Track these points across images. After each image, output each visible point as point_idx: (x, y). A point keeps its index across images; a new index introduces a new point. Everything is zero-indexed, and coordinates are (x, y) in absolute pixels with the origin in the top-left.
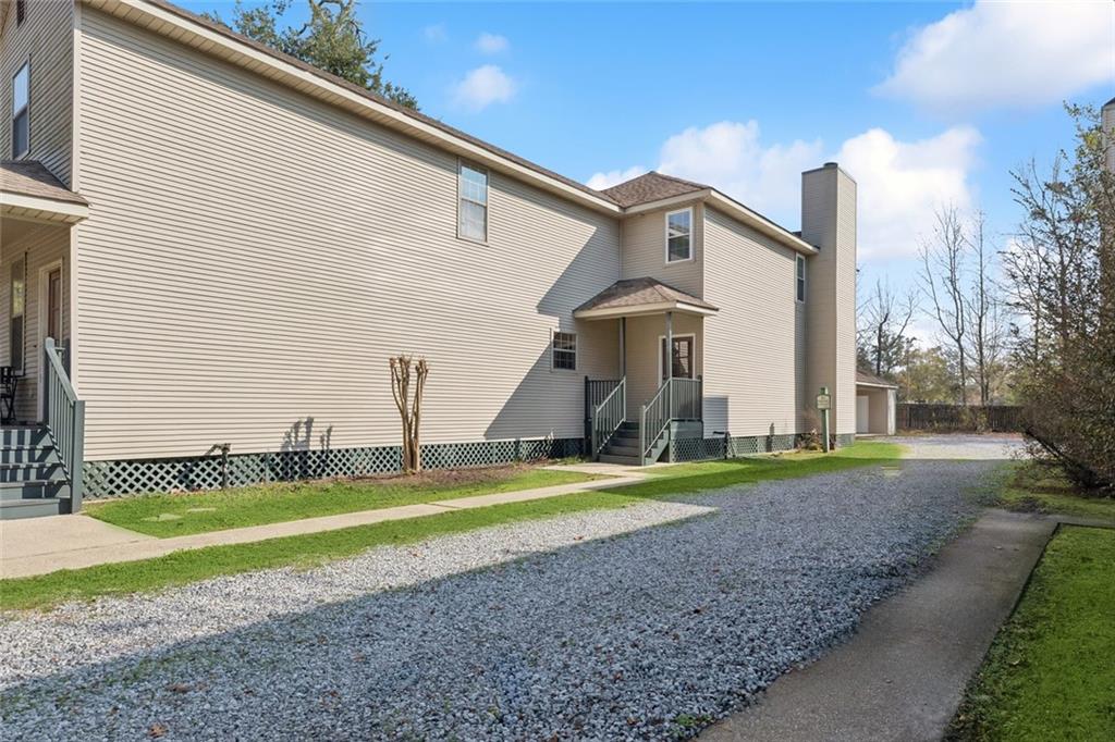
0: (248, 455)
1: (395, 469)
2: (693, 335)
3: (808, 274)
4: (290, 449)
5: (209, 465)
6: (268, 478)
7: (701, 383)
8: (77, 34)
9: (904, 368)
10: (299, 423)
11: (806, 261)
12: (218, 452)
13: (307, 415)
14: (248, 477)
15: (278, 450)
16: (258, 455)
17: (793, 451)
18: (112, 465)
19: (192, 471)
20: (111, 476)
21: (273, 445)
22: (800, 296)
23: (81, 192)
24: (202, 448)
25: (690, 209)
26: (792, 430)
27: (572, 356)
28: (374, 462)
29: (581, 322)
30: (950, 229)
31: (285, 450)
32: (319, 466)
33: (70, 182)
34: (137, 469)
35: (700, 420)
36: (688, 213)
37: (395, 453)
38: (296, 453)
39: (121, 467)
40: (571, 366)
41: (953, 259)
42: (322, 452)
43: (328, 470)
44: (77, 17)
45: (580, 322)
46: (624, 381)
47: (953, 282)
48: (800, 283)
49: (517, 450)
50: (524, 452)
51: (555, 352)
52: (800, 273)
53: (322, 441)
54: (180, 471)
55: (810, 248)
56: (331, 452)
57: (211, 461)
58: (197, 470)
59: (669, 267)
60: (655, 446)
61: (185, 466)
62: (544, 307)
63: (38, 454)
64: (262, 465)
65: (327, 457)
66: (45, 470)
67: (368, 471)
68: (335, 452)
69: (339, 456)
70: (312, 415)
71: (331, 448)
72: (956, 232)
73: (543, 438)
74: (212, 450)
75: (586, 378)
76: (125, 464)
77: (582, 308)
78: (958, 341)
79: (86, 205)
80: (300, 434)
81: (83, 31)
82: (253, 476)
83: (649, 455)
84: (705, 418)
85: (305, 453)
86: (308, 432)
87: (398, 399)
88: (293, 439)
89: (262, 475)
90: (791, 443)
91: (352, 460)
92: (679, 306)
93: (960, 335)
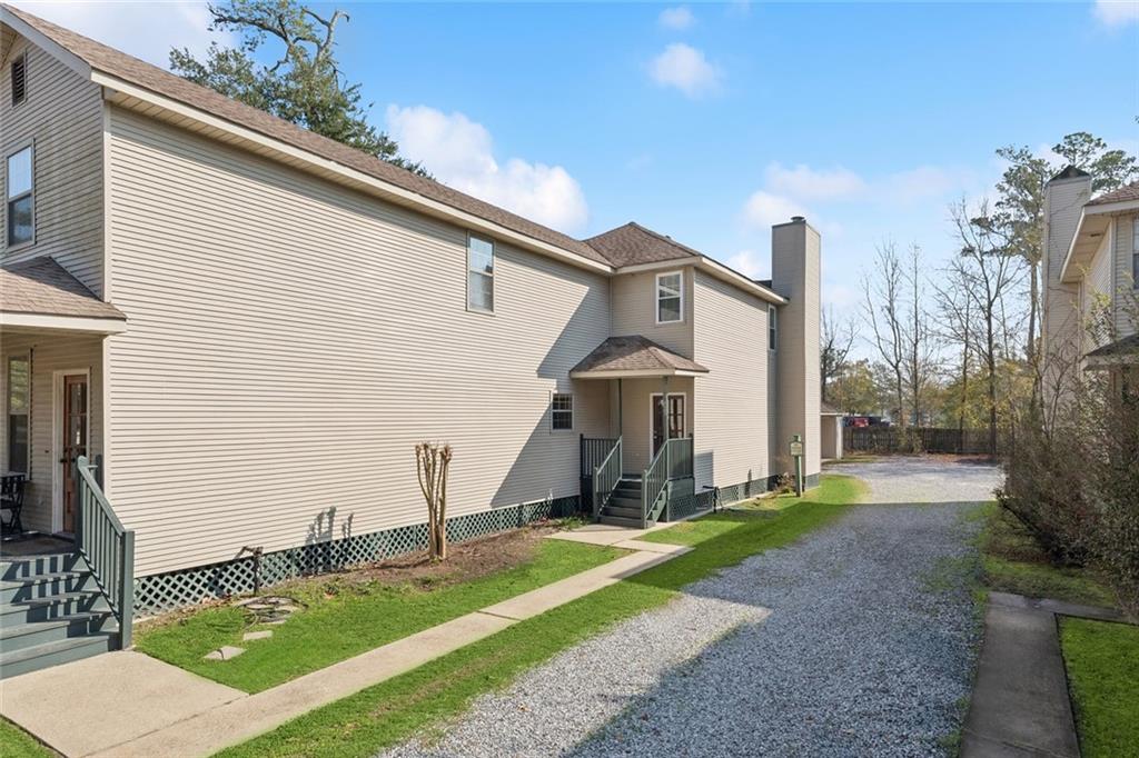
0: (275, 553)
1: (412, 549)
2: (684, 394)
3: (778, 323)
4: (314, 542)
5: (237, 568)
6: (294, 574)
7: (692, 441)
8: (107, 136)
9: (835, 379)
10: (322, 514)
11: (777, 311)
12: (247, 554)
13: (330, 505)
14: (275, 575)
15: (303, 544)
16: (284, 552)
17: (767, 494)
18: (144, 581)
19: (221, 576)
20: (144, 592)
21: (298, 540)
22: (772, 346)
23: (113, 301)
24: (231, 552)
25: (680, 273)
26: (766, 475)
27: (569, 415)
28: (393, 545)
29: (578, 384)
30: (889, 263)
31: (310, 543)
32: (342, 555)
33: (102, 290)
34: (168, 582)
35: (692, 477)
36: (678, 276)
37: (411, 532)
38: (320, 545)
39: (153, 582)
40: (567, 425)
41: (891, 291)
42: (345, 540)
43: (350, 559)
44: (107, 118)
45: (576, 382)
46: (620, 441)
47: (890, 310)
48: (772, 331)
49: (521, 513)
50: (527, 515)
51: (554, 413)
52: (772, 324)
53: (344, 529)
54: (209, 578)
55: (781, 299)
56: (353, 539)
57: (239, 564)
58: (226, 575)
59: (661, 326)
60: (655, 509)
61: (214, 572)
62: (543, 372)
63: (75, 582)
64: (289, 562)
65: (349, 545)
66: (86, 601)
67: (388, 554)
68: (357, 539)
69: (361, 542)
70: (335, 505)
71: (352, 535)
72: (895, 266)
73: (543, 500)
74: (241, 553)
75: (582, 435)
76: (156, 579)
77: (578, 368)
78: (896, 367)
79: (124, 319)
80: (323, 525)
81: (113, 133)
82: (280, 574)
83: (650, 518)
84: (696, 475)
85: (329, 543)
86: (331, 522)
87: (426, 488)
88: (317, 531)
89: (288, 571)
90: (766, 486)
91: (373, 544)
92: (678, 373)
93: (898, 362)
